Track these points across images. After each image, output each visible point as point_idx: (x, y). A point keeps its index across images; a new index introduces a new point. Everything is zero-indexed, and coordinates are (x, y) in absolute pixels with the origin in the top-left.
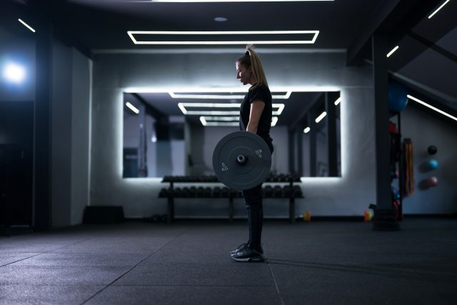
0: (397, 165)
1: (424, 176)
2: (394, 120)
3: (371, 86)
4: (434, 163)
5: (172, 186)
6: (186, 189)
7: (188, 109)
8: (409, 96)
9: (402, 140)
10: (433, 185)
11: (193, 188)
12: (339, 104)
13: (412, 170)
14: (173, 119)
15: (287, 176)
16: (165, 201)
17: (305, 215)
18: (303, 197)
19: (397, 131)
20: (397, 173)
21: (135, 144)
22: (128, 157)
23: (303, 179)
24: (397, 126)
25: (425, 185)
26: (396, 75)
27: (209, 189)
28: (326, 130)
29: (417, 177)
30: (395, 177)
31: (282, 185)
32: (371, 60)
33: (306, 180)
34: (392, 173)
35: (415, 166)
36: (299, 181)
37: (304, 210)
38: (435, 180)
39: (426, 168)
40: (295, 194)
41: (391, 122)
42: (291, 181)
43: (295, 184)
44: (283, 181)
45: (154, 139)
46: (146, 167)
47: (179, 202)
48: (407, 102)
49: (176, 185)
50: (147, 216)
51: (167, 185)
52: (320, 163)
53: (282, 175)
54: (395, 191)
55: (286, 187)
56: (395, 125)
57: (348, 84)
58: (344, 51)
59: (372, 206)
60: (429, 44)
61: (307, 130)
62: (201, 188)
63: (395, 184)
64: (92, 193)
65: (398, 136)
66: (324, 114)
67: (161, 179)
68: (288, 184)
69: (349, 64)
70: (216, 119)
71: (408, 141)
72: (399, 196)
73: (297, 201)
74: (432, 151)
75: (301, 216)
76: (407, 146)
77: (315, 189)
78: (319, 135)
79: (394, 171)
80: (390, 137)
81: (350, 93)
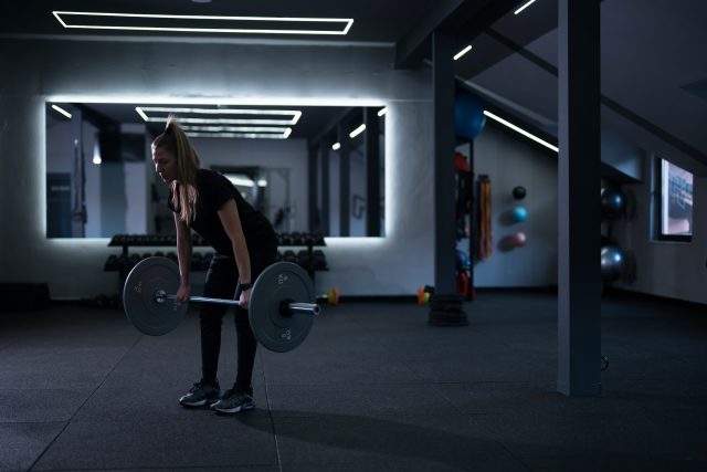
0: (467, 219)
1: (507, 231)
2: (464, 150)
3: (429, 101)
4: (522, 212)
5: (125, 251)
6: (147, 255)
8: (486, 113)
9: (476, 178)
10: (520, 244)
11: (159, 254)
12: (384, 116)
13: (489, 222)
14: (127, 128)
15: (304, 235)
16: (115, 275)
17: (331, 295)
18: (328, 270)
19: (467, 168)
20: (467, 230)
21: (66, 167)
22: (54, 188)
23: (328, 240)
24: (468, 160)
25: (508, 244)
26: (468, 83)
28: (364, 148)
29: (496, 232)
30: (464, 236)
31: (296, 249)
32: (431, 59)
33: (333, 242)
34: (460, 231)
35: (494, 216)
36: (323, 244)
37: (331, 287)
38: (522, 237)
39: (510, 219)
40: (315, 263)
41: (459, 154)
42: (310, 244)
43: (315, 248)
44: (298, 243)
45: (97, 160)
46: (84, 208)
48: (483, 123)
49: (132, 250)
50: (87, 297)
51: (119, 250)
52: (355, 197)
53: (295, 235)
54: (463, 258)
55: (302, 253)
56: (465, 158)
57: (397, 97)
58: (392, 45)
59: (428, 289)
60: (516, 48)
61: (336, 146)
62: (171, 254)
63: (463, 246)
66: (362, 128)
67: (108, 240)
68: (305, 248)
69: (398, 67)
71: (484, 179)
72: (469, 263)
73: (318, 274)
74: (519, 195)
75: (325, 296)
76: (483, 186)
77: (346, 254)
78: (354, 155)
79: (463, 227)
80: (457, 177)
81: (400, 110)
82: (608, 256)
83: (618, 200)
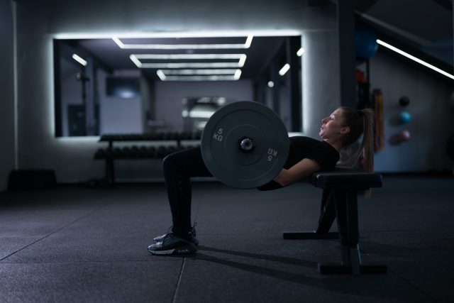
1: (395, 131)
2: (362, 68)
3: (335, 29)
4: (406, 116)
5: (111, 145)
6: (126, 149)
7: (142, 61)
8: (379, 42)
9: (371, 90)
10: (405, 140)
11: (135, 148)
13: (382, 124)
16: (102, 163)
24: (365, 75)
25: (397, 140)
26: (365, 16)
27: (153, 149)
29: (388, 131)
35: (385, 119)
38: (407, 134)
39: (399, 122)
41: (359, 71)
47: (120, 164)
48: (376, 48)
49: (116, 144)
51: (105, 145)
56: (362, 73)
57: (310, 27)
61: (271, 84)
62: (144, 148)
64: (19, 155)
65: (366, 86)
66: (287, 67)
67: (98, 139)
70: (175, 72)
71: (378, 92)
74: (404, 103)
76: (377, 97)
80: (357, 88)
81: (313, 37)
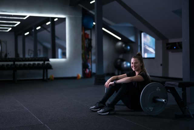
17: (51, 77)
18: (52, 69)
36: (49, 61)
43: (46, 62)
56: (89, 35)
57: (69, 15)
68: (43, 62)
81: (71, 19)
82: (126, 64)
83: (129, 48)
